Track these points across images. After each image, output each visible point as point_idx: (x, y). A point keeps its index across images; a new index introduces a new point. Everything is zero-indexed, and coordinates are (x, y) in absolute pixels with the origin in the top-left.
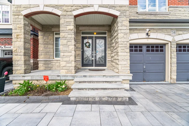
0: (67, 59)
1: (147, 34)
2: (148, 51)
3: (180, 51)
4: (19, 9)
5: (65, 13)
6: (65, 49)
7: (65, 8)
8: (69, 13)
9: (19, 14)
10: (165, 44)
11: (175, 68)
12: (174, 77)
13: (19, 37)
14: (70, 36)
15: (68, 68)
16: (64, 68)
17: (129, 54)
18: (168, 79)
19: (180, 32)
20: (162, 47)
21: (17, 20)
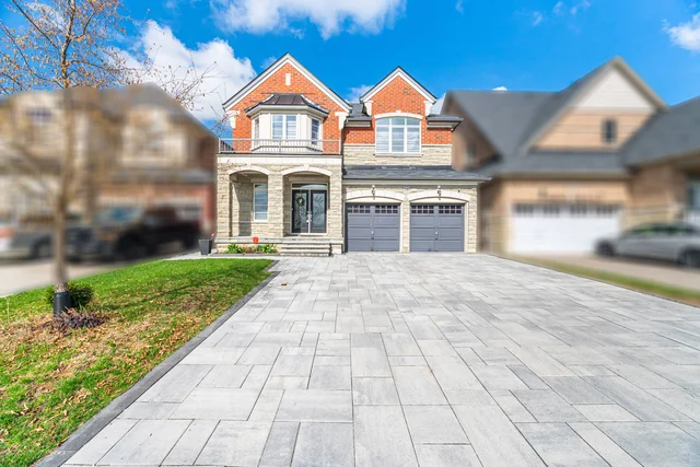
5: (273, 173)
6: (273, 211)
7: (274, 168)
8: (278, 173)
9: (225, 173)
11: (407, 234)
12: (407, 245)
13: (225, 197)
16: (272, 231)
19: (414, 190)
21: (222, 179)
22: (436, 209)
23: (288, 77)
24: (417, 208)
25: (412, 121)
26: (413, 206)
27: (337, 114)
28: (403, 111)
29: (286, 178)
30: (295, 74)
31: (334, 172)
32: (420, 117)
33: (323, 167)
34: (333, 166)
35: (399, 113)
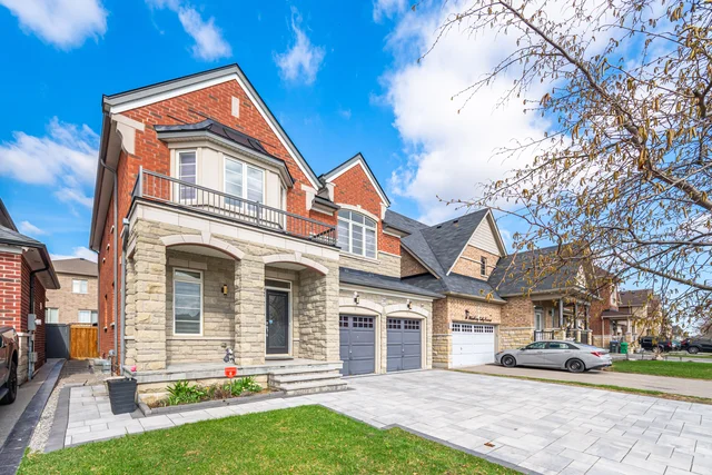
0: (253, 339)
1: (356, 300)
2: (355, 325)
3: (390, 327)
4: (155, 230)
5: (250, 257)
6: (250, 320)
7: (252, 249)
8: (257, 258)
9: (156, 241)
10: (375, 317)
11: (385, 353)
12: (385, 365)
13: (155, 290)
14: (258, 298)
15: (255, 354)
16: (248, 354)
17: (338, 332)
18: (378, 370)
19: (390, 301)
20: (371, 320)
21: (149, 253)
22: (402, 324)
23: (236, 103)
24: (393, 322)
25: (370, 222)
26: (390, 320)
27: (304, 187)
28: (363, 207)
29: (268, 267)
30: (245, 103)
31: (331, 270)
32: (377, 220)
33: (318, 259)
34: (330, 261)
35: (358, 208)
